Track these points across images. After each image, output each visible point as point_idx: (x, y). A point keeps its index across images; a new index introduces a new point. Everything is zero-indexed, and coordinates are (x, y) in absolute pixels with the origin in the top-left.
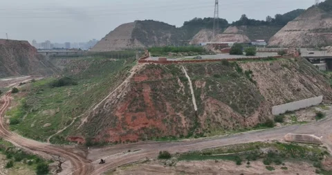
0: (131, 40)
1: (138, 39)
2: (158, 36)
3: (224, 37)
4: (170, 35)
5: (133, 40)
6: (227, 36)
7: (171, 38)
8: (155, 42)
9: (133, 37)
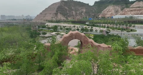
0: (55, 14)
1: (60, 13)
2: (76, 11)
3: (131, 11)
4: (84, 10)
5: (57, 14)
6: (135, 10)
7: (86, 12)
8: (73, 15)
9: (57, 11)
